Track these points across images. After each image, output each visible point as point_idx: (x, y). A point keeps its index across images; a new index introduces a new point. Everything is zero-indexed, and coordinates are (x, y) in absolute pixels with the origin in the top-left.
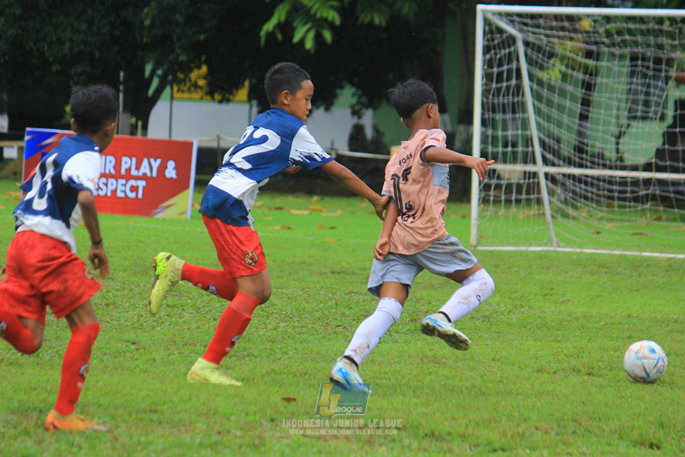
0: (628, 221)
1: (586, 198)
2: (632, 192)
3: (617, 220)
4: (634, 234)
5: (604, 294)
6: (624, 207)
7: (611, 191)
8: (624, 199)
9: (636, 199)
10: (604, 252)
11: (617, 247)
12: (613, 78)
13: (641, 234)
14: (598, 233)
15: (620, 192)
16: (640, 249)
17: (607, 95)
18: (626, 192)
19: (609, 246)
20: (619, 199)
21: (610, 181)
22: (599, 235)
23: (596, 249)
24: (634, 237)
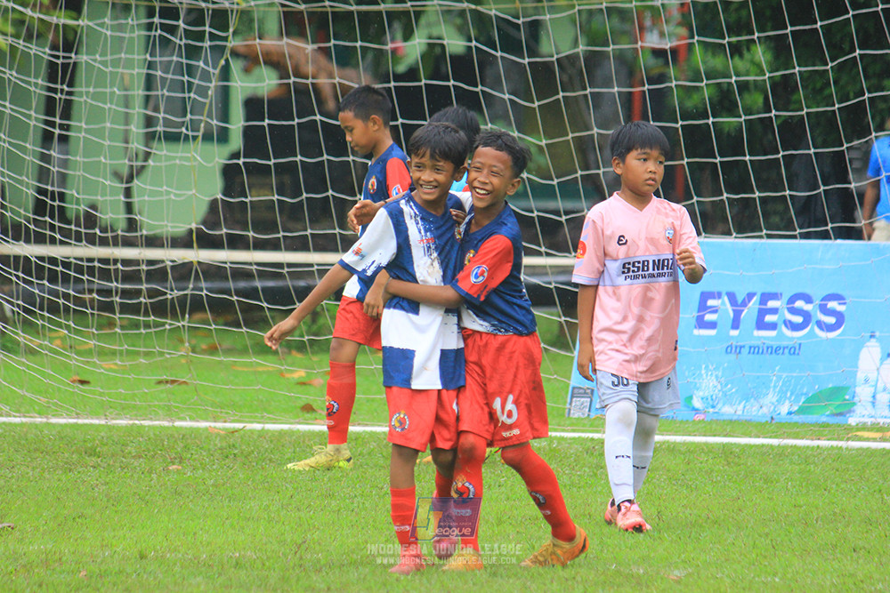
0: (147, 354)
1: (54, 309)
2: (152, 293)
3: (121, 353)
4: (160, 382)
5: (89, 512)
6: (136, 326)
7: (107, 292)
8: (135, 309)
9: (161, 309)
10: (96, 422)
11: (123, 410)
12: (103, 54)
13: (173, 382)
14: (83, 382)
15: (125, 294)
16: (170, 413)
17: (91, 90)
18: (138, 293)
19: (105, 409)
20: (125, 309)
21: (104, 270)
22: (85, 387)
23: (78, 416)
24: (162, 387)
